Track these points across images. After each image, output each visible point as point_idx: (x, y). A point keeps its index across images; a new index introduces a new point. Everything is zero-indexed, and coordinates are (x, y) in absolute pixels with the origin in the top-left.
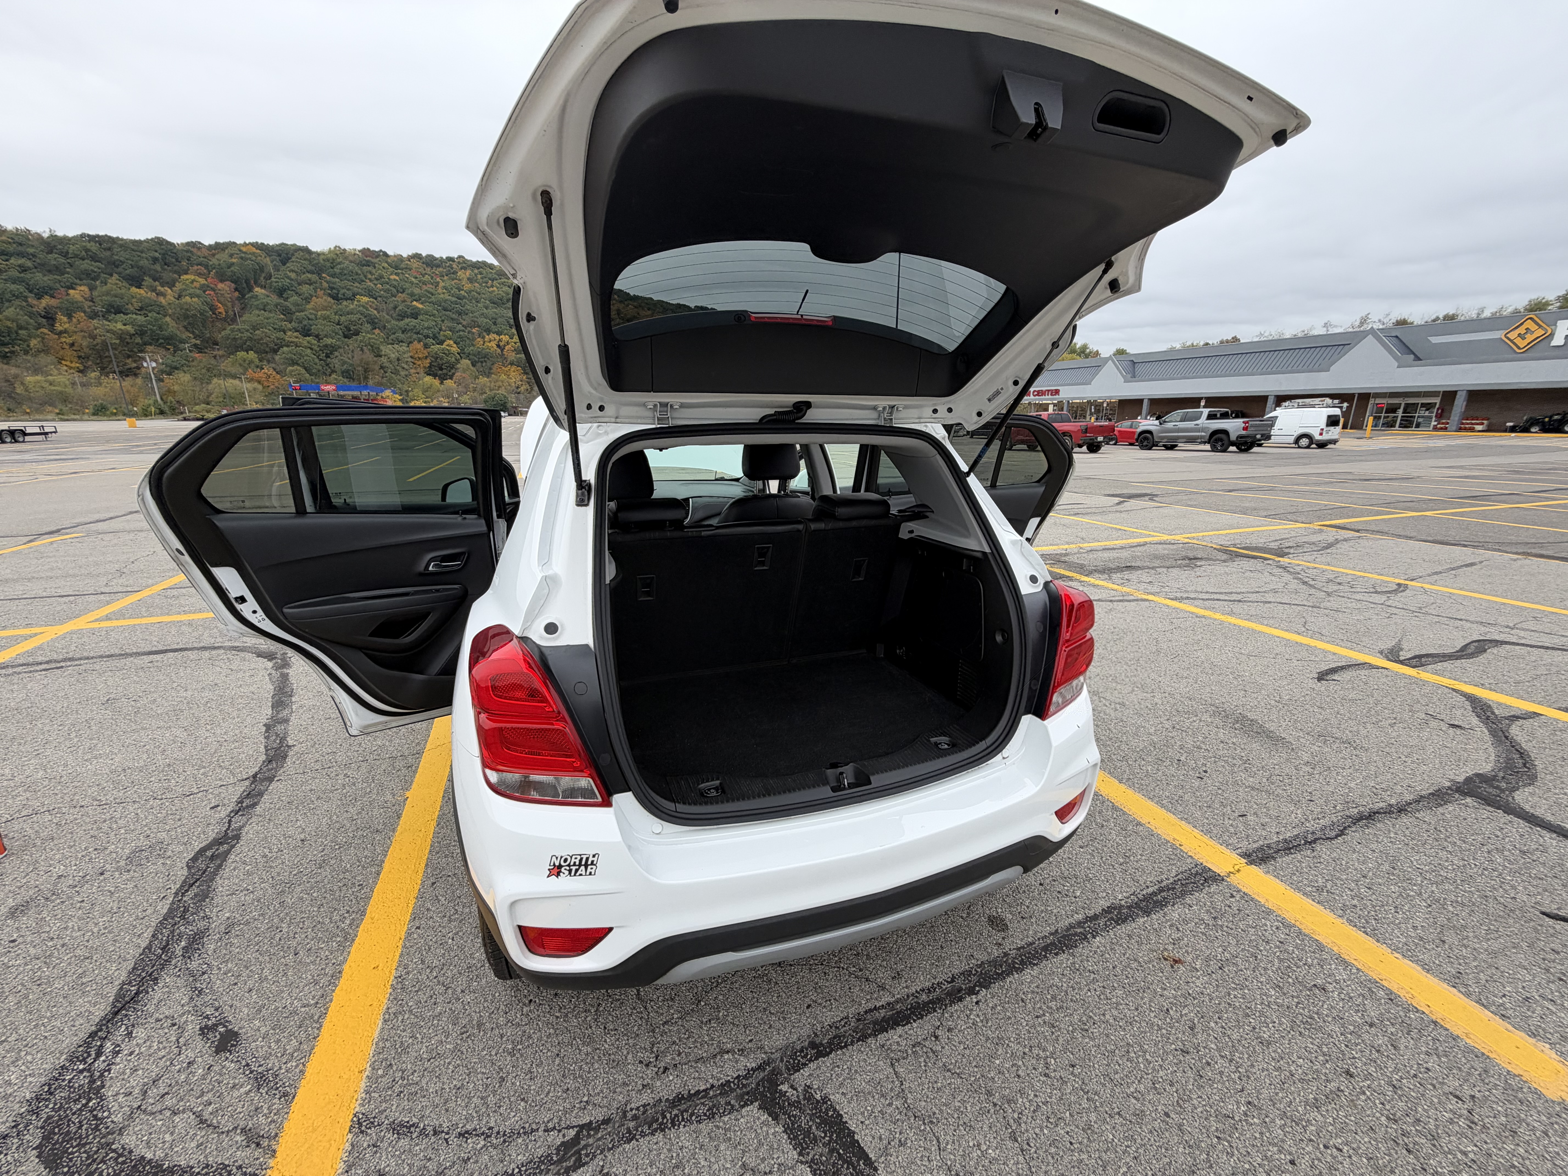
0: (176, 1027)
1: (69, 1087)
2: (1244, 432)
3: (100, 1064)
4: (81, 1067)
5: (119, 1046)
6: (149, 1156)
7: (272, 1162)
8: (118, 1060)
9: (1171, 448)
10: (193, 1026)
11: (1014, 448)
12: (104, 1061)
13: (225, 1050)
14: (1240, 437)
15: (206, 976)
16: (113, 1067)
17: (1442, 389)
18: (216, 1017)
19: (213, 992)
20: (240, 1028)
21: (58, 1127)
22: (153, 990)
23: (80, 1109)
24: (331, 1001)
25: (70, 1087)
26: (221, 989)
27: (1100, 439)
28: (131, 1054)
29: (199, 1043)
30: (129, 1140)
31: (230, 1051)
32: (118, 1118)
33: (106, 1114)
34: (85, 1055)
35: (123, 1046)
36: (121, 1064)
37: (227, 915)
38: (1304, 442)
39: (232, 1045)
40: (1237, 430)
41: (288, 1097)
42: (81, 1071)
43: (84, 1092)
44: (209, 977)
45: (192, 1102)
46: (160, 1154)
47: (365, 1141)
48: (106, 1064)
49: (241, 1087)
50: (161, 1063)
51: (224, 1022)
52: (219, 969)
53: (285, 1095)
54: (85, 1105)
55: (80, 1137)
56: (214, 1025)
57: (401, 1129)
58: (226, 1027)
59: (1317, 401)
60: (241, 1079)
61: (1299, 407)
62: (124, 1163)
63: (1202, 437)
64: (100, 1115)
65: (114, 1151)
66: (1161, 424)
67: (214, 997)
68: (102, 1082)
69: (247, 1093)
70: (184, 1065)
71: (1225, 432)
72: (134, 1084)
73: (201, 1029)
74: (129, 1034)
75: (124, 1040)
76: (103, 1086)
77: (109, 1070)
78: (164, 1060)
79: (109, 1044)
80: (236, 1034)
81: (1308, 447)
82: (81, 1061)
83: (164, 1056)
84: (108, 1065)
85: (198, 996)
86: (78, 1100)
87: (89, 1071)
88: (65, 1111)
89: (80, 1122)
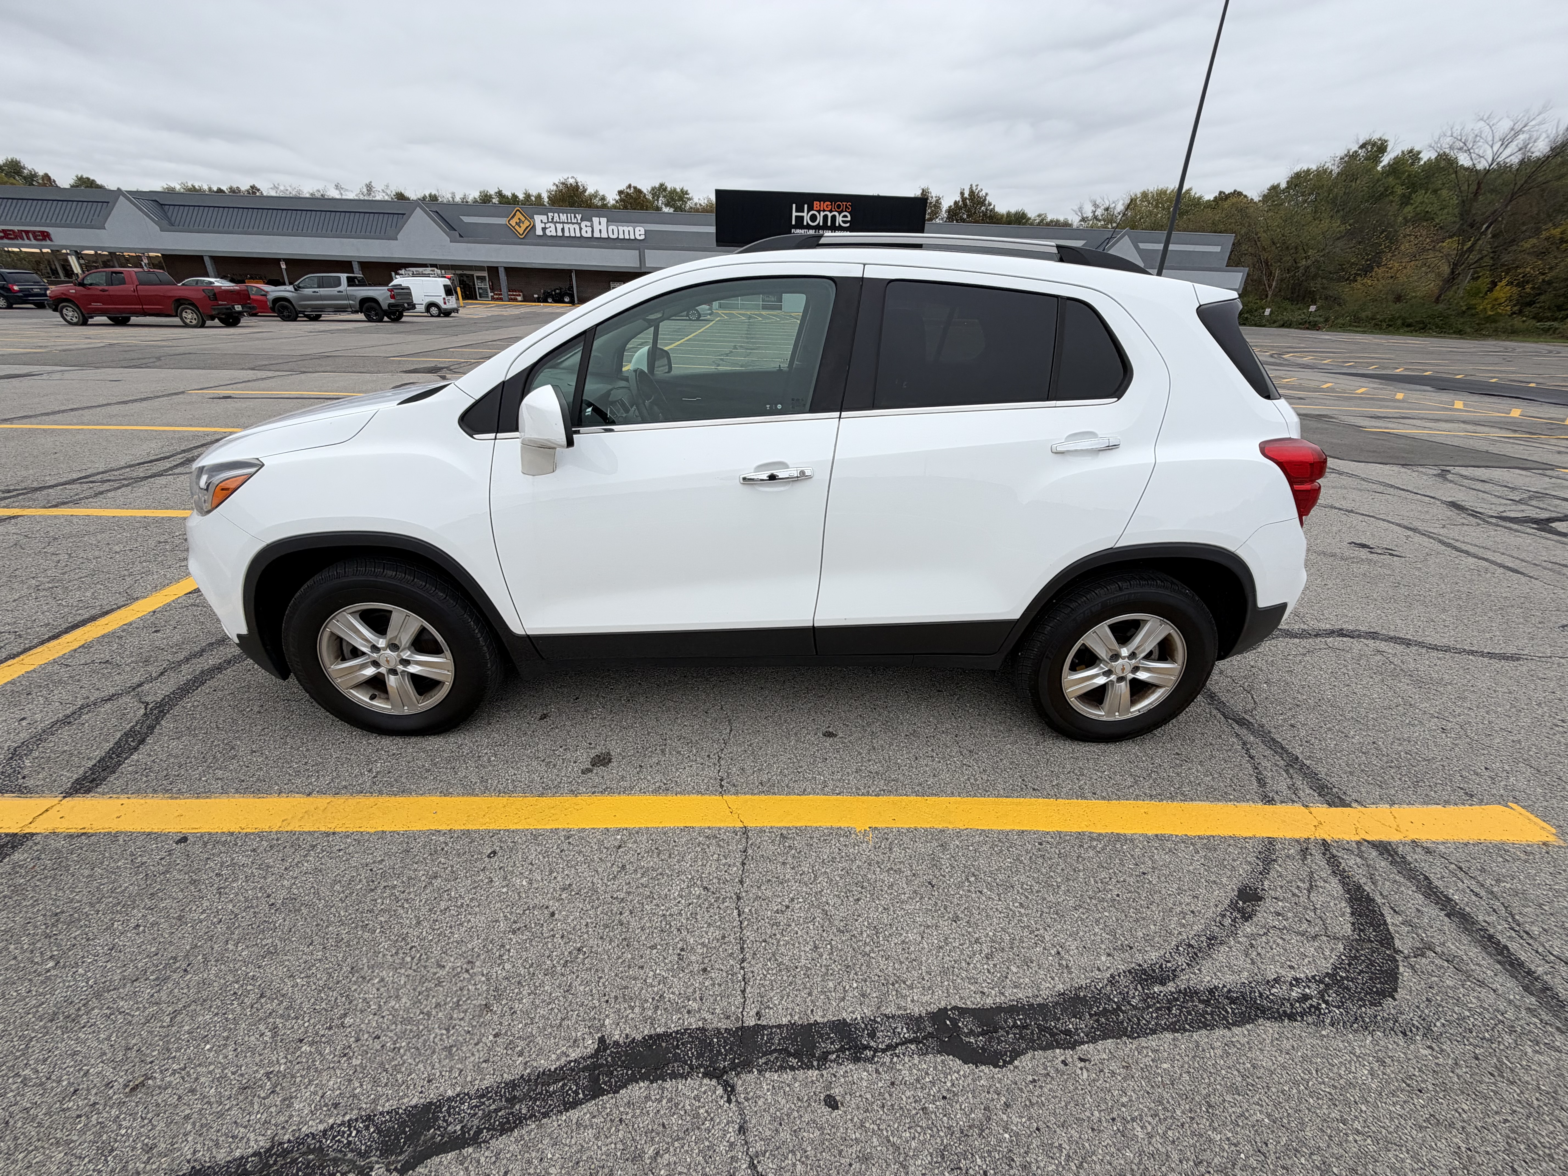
0: (1253, 942)
1: (1343, 1005)
2: (392, 301)
3: (1312, 990)
4: (1324, 1006)
5: (1291, 983)
6: (1348, 910)
7: (1313, 838)
8: (1302, 976)
9: (316, 318)
10: (1248, 928)
11: (90, 321)
12: (1309, 987)
13: (1256, 894)
14: (390, 305)
15: (1193, 942)
16: (1309, 975)
17: (486, 265)
18: (1231, 913)
19: (1207, 927)
20: (1233, 890)
21: (1372, 990)
22: (1224, 986)
23: (1352, 981)
24: (1186, 835)
25: (1343, 1003)
26: (1202, 921)
27: (238, 308)
28: (1291, 967)
29: (1259, 918)
30: (1348, 929)
31: (1256, 889)
32: (1341, 947)
33: (1343, 957)
34: (1313, 1010)
35: (1289, 980)
36: (1306, 971)
37: (1103, 958)
38: (434, 310)
39: (1250, 889)
40: (386, 299)
41: (1271, 841)
42: (1326, 1002)
43: (1339, 987)
44: (1193, 938)
45: (1303, 899)
46: (1344, 904)
47: (1276, 797)
48: (1310, 984)
49: (1278, 872)
50: (1287, 937)
51: (1233, 906)
52: (1180, 933)
53: (1270, 843)
54: (1347, 978)
55: (1367, 967)
56: (1239, 911)
57: (1262, 782)
58: (1237, 901)
59: (428, 270)
60: (1273, 873)
61: (414, 275)
62: (1362, 925)
63: (350, 306)
64: (1347, 962)
65: (1359, 935)
66: (296, 290)
67: (1213, 923)
68: (1325, 977)
69: (1280, 866)
70: (1280, 918)
71: (373, 300)
72: (1312, 949)
73: (1247, 921)
74: (1277, 980)
75: (1284, 982)
76: (1327, 973)
77: (1313, 977)
78: (1284, 937)
79: (1294, 994)
80: (1240, 891)
81: (439, 316)
82: (1319, 1010)
83: (1281, 938)
84: (1310, 981)
85: (1216, 938)
86: (1346, 988)
87: (1322, 997)
88: (1360, 993)
89: (1359, 974)
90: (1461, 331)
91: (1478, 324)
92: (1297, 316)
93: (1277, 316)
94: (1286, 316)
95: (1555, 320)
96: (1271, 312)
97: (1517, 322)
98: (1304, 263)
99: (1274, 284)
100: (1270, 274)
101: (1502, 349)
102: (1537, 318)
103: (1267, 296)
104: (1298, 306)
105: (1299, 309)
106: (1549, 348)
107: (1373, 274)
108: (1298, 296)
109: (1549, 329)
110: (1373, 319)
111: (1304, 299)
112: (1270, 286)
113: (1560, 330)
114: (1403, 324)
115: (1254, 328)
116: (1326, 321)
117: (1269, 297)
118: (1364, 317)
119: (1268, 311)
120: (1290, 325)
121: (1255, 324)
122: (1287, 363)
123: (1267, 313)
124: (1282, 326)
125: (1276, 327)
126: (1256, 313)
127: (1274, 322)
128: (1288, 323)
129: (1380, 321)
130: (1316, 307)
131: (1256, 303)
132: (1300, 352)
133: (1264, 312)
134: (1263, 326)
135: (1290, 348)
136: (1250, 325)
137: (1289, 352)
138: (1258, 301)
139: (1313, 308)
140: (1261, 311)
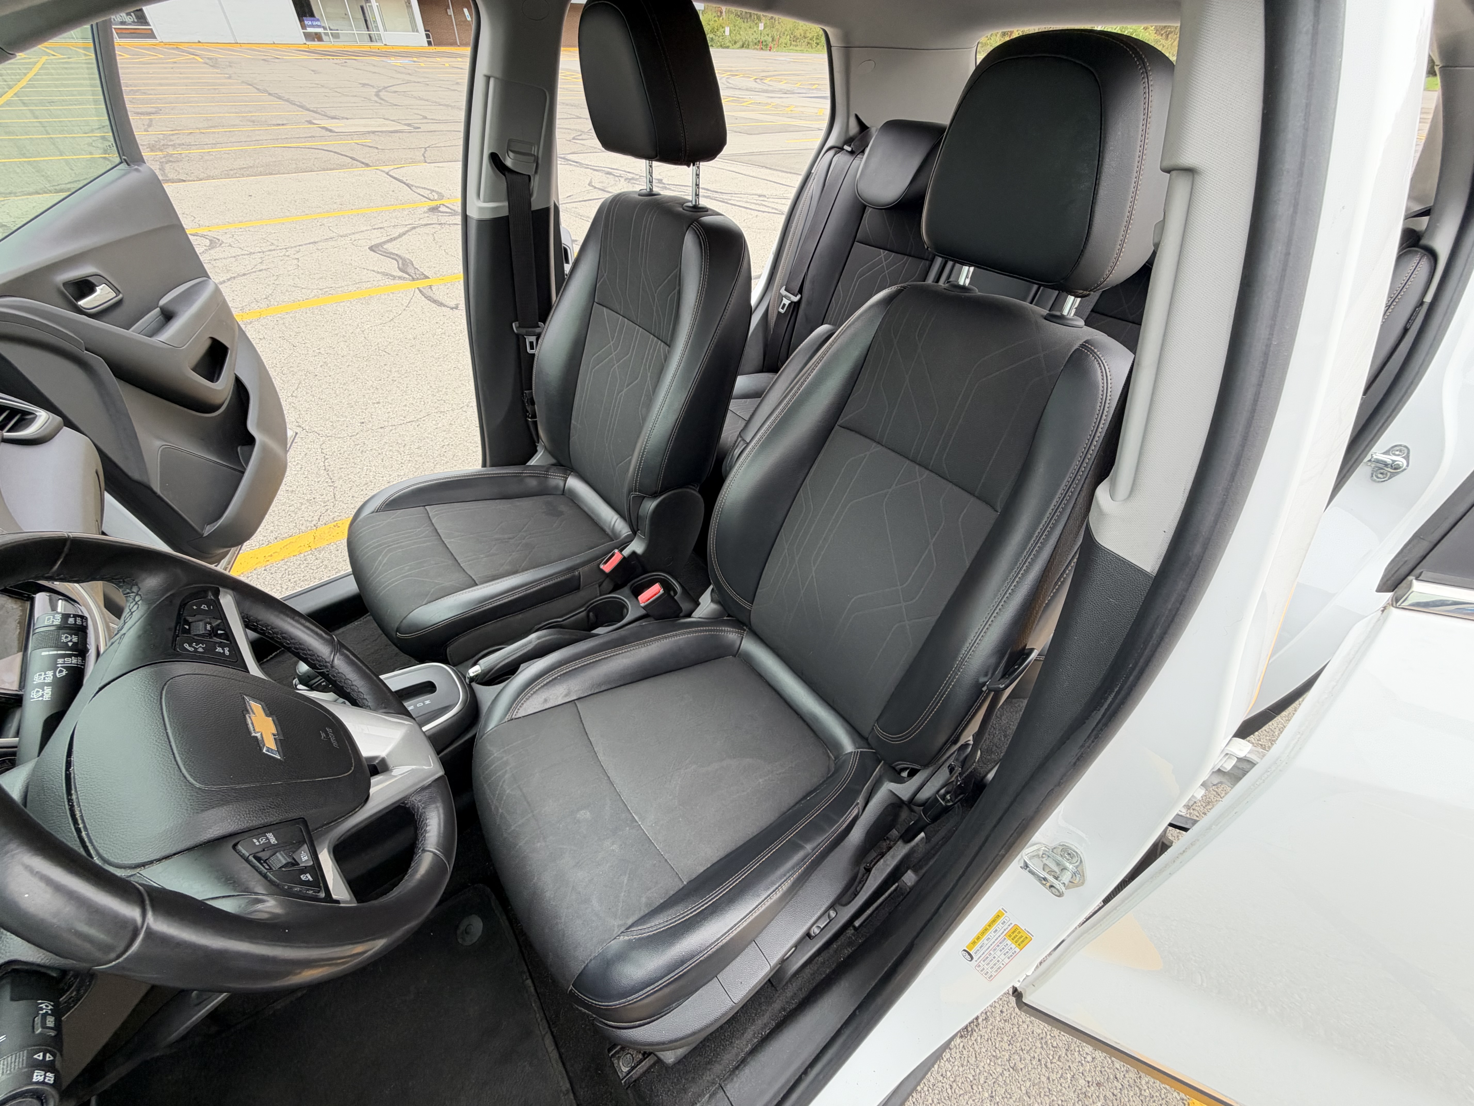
92: (750, 36)
93: (736, 35)
94: (743, 36)
96: (731, 32)
104: (748, 25)
105: (750, 27)
115: (721, 50)
116: (773, 40)
117: (724, 13)
118: (798, 36)
119: (727, 30)
120: (748, 45)
121: (721, 46)
122: (770, 88)
123: (727, 33)
124: (743, 46)
125: (738, 48)
126: (718, 33)
127: (735, 43)
128: (747, 43)
129: (811, 39)
130: (763, 24)
131: (715, 21)
132: (774, 76)
133: (724, 32)
134: (728, 47)
135: (764, 71)
136: (717, 47)
137: (766, 77)
138: (716, 19)
139: (761, 26)
140: (722, 30)
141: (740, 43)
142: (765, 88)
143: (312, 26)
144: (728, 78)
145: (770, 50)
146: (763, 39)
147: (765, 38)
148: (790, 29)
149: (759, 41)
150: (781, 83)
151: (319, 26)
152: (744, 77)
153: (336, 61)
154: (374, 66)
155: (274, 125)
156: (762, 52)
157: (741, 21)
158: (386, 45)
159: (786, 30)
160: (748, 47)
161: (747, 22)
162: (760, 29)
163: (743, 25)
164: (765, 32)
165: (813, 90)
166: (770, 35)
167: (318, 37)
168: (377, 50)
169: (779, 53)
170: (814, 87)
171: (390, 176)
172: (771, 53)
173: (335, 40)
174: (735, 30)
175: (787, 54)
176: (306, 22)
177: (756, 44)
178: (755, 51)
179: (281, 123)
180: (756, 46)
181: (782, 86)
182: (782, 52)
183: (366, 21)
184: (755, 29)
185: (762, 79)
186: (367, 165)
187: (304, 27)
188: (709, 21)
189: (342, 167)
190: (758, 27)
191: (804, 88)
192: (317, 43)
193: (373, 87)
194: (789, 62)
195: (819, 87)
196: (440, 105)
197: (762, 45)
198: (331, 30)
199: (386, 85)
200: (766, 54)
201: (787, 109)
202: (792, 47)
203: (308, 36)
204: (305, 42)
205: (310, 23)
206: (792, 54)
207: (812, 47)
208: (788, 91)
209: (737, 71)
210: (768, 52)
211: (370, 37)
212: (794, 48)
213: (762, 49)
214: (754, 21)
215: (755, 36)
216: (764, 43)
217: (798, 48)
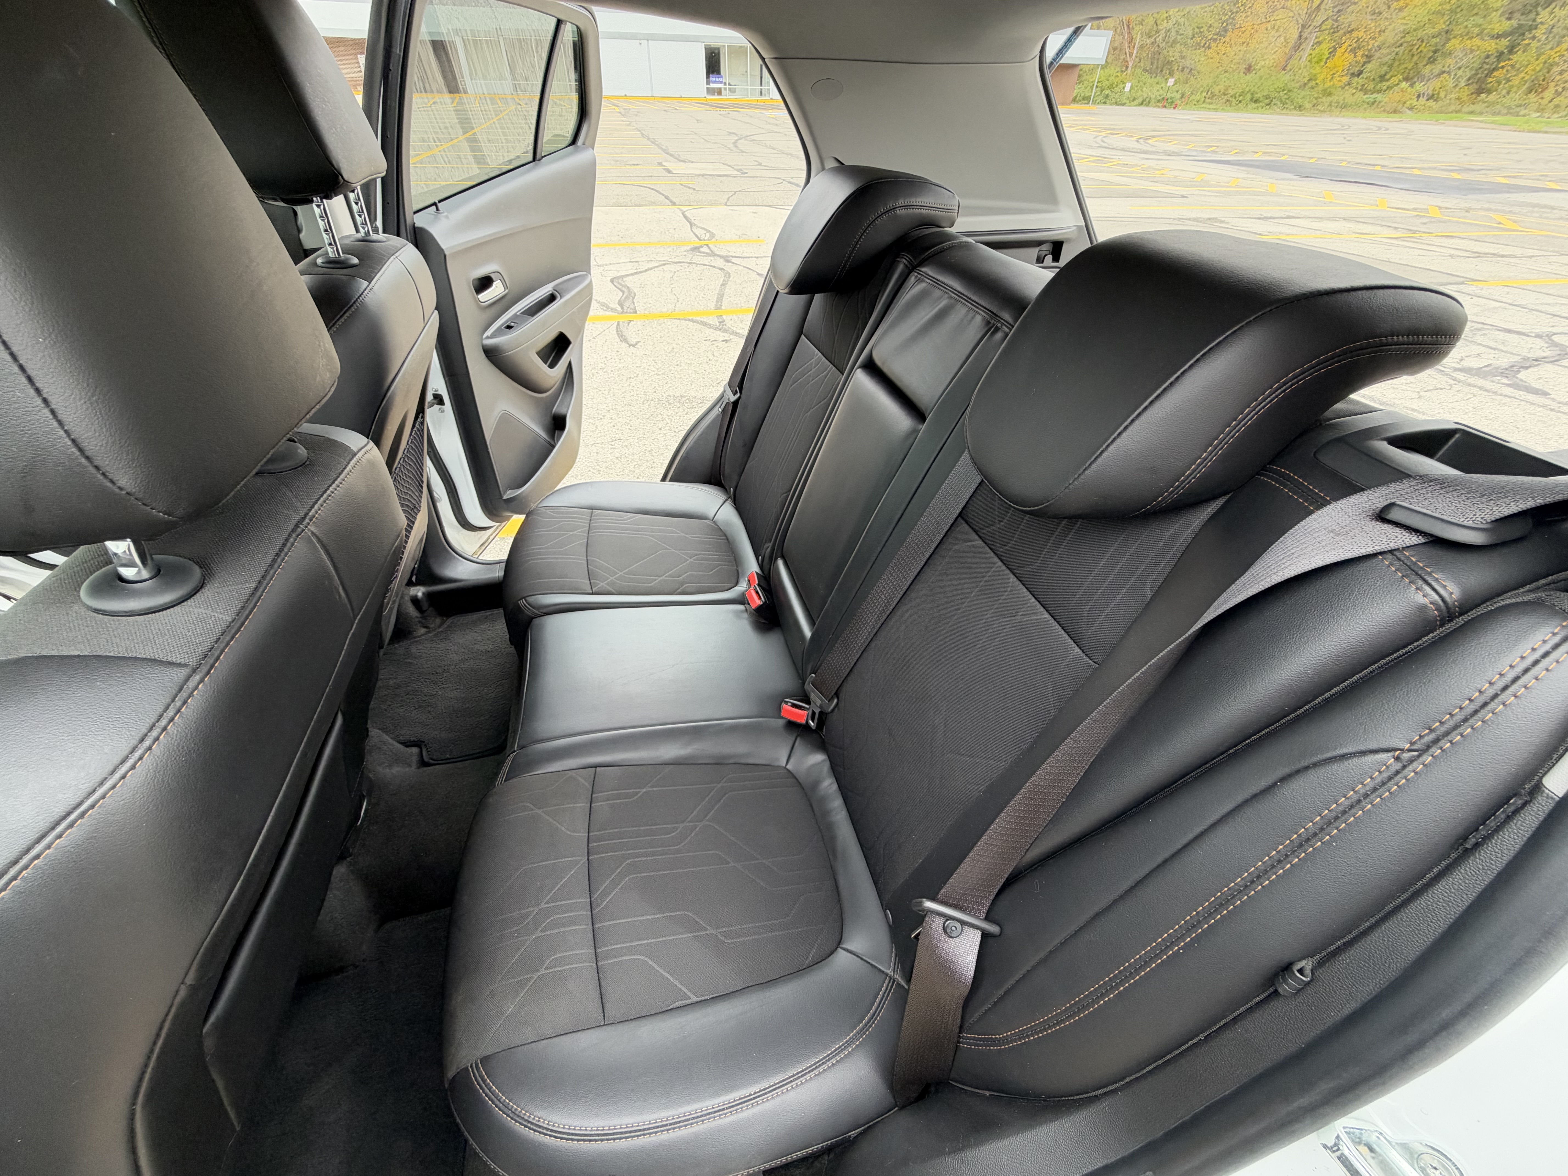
90: (1300, 107)
91: (1316, 99)
92: (1155, 92)
93: (1137, 92)
94: (1146, 92)
95: (1379, 92)
96: (1132, 88)
97: (1347, 95)
98: (1165, 25)
99: (1135, 52)
100: (1131, 40)
101: (1339, 127)
102: (1364, 90)
103: (1127, 67)
104: (1156, 80)
105: (1157, 83)
106: (1379, 124)
107: (1227, 39)
108: (1157, 67)
109: (1373, 103)
110: (1225, 94)
111: (1162, 71)
112: (1131, 55)
113: (1383, 104)
114: (1251, 100)
115: (1115, 107)
116: (1182, 97)
117: (1130, 68)
118: (1217, 92)
119: (1128, 86)
120: (1149, 102)
121: (1116, 103)
122: (1153, 149)
123: (1127, 89)
124: (1142, 104)
125: (1136, 106)
126: (1117, 89)
127: (1134, 100)
128: (1147, 100)
129: (1232, 97)
130: (1173, 80)
131: (1117, 76)
132: (1164, 135)
133: (1124, 88)
134: (1124, 104)
135: (1154, 131)
136: (1111, 104)
137: (1154, 137)
138: (1119, 74)
139: (1171, 82)
140: (1121, 86)
141: (1140, 100)
142: (1145, 148)
143: (715, 82)
144: (1105, 137)
145: (1174, 108)
146: (1169, 95)
147: (1173, 95)
148: (1208, 86)
149: (1163, 98)
150: (1169, 144)
151: (721, 82)
152: (1126, 136)
153: (722, 112)
154: (751, 117)
155: (630, 165)
156: (1164, 110)
157: (1149, 76)
158: (771, 99)
159: (1202, 86)
160: (1148, 104)
161: (1156, 77)
162: (1168, 85)
163: (1150, 81)
164: (1175, 88)
165: (1208, 152)
166: (1180, 92)
167: (719, 92)
168: (762, 104)
169: (1184, 112)
170: (1209, 150)
171: (685, 217)
172: (1176, 111)
173: (731, 94)
174: (1137, 86)
175: (1196, 112)
176: (711, 79)
177: (1159, 101)
178: (1156, 109)
179: (636, 163)
180: (1158, 104)
181: (1170, 147)
182: (1190, 110)
183: (761, 78)
184: (1163, 85)
185: (1147, 139)
186: (674, 204)
187: (708, 83)
188: (1110, 76)
189: (653, 203)
190: (1167, 83)
191: (1196, 151)
192: (716, 97)
193: (736, 135)
194: (1192, 122)
195: (1217, 150)
196: (783, 153)
197: (1167, 103)
198: (730, 84)
199: (749, 134)
200: (1169, 112)
201: (1157, 172)
202: (1204, 105)
203: (710, 91)
204: (706, 95)
205: (714, 79)
206: (1202, 113)
207: (1231, 106)
208: (1173, 152)
209: (1121, 129)
210: (1172, 111)
211: (761, 92)
212: (1208, 106)
213: (1165, 107)
214: (1164, 77)
215: (1161, 92)
216: (1169, 101)
217: (1211, 106)
